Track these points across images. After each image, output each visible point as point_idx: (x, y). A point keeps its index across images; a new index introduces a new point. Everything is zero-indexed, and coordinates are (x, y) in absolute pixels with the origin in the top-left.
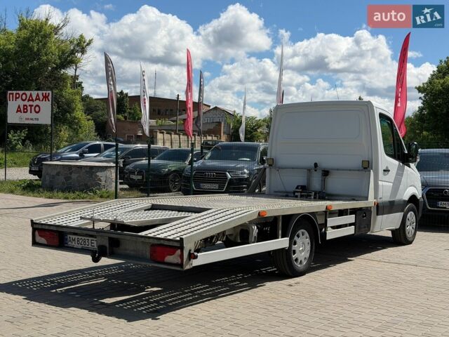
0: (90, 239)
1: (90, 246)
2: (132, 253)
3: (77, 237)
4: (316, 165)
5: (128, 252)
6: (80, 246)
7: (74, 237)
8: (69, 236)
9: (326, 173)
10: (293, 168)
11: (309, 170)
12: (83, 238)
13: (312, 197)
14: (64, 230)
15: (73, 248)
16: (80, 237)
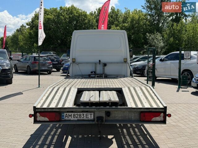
0: (85, 114)
1: (85, 118)
2: (121, 118)
3: (73, 114)
4: (100, 61)
5: (117, 118)
6: (76, 119)
7: (70, 114)
8: (65, 114)
9: (105, 65)
10: (87, 63)
11: (96, 64)
12: (79, 114)
13: (103, 77)
14: (62, 110)
15: (70, 120)
16: (76, 114)
